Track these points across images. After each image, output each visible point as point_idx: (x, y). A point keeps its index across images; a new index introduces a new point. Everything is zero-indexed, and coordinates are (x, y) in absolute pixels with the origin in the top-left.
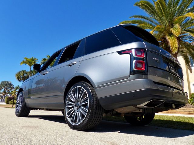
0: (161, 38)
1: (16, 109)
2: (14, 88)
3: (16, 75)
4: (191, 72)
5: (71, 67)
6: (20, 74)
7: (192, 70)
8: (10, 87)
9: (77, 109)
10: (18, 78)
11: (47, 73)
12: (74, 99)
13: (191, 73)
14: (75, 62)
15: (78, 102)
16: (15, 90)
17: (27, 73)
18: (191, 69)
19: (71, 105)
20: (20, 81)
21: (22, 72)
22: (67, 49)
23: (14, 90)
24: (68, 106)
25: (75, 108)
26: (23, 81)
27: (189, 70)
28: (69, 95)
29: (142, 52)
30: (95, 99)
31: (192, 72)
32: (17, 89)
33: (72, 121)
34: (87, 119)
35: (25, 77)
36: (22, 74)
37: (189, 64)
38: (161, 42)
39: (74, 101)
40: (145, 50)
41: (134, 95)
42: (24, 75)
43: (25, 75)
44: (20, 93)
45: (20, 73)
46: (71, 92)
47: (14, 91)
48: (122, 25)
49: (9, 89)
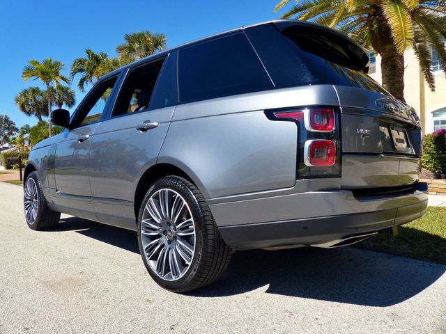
0: (368, 6)
1: (27, 211)
2: (17, 130)
3: (17, 100)
4: (433, 88)
5: (145, 133)
6: (25, 96)
7: (436, 84)
8: (8, 129)
9: (170, 242)
10: (23, 108)
11: (87, 138)
12: (159, 218)
13: (433, 90)
14: (155, 124)
15: (169, 224)
16: (21, 136)
17: (42, 95)
18: (433, 82)
19: (155, 230)
20: (29, 113)
21: (30, 93)
22: (131, 74)
23: (18, 134)
24: (146, 232)
25: (164, 240)
26: (35, 113)
27: (426, 84)
28: (146, 206)
29: (329, 115)
30: (210, 227)
31: (436, 89)
32: (24, 133)
33: (159, 268)
34: (193, 273)
35: (40, 103)
36: (30, 97)
37: (428, 70)
38: (367, 16)
39: (159, 222)
40: (337, 109)
41: (305, 228)
42: (35, 98)
43: (39, 98)
44: (30, 175)
45: (27, 94)
46: (151, 199)
47: (18, 139)
48: (274, 21)
49: (6, 132)
